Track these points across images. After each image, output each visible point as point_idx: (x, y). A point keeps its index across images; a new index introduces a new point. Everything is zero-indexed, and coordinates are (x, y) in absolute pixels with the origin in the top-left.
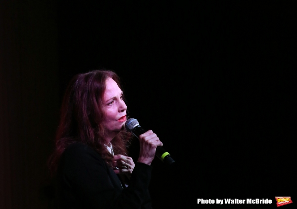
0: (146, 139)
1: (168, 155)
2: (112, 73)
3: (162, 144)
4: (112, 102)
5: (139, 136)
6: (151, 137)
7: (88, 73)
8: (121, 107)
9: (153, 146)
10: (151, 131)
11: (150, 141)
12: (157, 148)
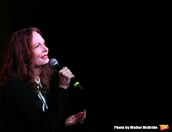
0: (64, 73)
1: (79, 84)
2: (36, 29)
3: (74, 76)
4: (38, 46)
5: (58, 71)
6: (66, 72)
7: (20, 31)
8: (45, 49)
9: (68, 78)
10: (66, 68)
11: (66, 75)
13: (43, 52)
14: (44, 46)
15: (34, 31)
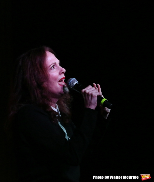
0: (87, 91)
1: (106, 101)
12: (97, 97)
13: (60, 74)
14: (60, 67)
15: (47, 50)
